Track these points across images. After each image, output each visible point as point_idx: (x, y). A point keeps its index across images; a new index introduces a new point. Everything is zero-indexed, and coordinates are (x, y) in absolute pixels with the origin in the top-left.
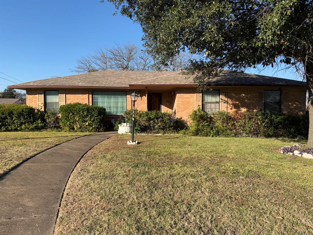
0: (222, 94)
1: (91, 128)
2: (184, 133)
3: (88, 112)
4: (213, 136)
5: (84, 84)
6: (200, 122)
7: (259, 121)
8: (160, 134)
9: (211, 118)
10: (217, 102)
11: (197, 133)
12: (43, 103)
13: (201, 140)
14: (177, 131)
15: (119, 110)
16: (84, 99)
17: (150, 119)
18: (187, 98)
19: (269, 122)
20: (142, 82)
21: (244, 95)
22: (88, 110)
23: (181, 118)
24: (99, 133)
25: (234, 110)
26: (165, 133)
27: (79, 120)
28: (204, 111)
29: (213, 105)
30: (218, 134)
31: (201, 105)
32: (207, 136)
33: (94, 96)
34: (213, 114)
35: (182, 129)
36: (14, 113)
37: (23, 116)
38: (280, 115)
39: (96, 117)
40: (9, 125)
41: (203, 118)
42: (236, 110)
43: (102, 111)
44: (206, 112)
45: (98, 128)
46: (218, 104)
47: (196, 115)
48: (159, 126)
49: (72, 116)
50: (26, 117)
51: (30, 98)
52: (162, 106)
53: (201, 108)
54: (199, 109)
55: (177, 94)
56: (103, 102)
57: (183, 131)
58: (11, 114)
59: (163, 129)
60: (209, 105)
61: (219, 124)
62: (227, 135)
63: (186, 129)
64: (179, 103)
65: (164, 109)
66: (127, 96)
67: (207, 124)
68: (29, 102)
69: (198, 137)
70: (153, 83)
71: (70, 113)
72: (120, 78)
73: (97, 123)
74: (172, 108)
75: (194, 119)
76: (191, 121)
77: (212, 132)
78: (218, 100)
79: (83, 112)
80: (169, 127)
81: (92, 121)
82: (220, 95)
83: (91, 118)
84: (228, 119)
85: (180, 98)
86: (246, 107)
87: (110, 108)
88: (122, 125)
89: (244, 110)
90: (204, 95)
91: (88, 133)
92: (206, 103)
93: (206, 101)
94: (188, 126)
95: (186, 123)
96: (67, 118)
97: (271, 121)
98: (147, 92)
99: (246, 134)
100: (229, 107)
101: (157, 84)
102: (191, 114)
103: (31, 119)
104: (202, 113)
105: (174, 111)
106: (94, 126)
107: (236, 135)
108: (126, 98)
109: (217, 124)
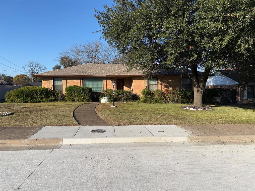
0: (159, 80)
1: (85, 100)
2: (138, 102)
3: (83, 91)
4: (153, 103)
5: (78, 74)
6: (147, 95)
7: (178, 95)
8: (125, 103)
9: (153, 93)
10: (156, 84)
11: (145, 101)
12: (53, 85)
13: (147, 105)
14: (134, 101)
15: (99, 89)
16: (78, 83)
17: (119, 94)
18: (139, 82)
19: (184, 95)
20: (114, 73)
21: (170, 80)
22: (83, 90)
23: (136, 94)
24: (90, 103)
25: (165, 89)
26: (127, 102)
27: (77, 95)
28: (149, 90)
29: (154, 86)
30: (156, 102)
31: (147, 86)
32: (150, 103)
33: (83, 81)
34: (154, 91)
35: (137, 100)
36: (38, 92)
37: (43, 93)
38: (190, 91)
39: (87, 93)
40: (35, 99)
41: (148, 93)
42: (166, 89)
43: (90, 90)
44: (150, 90)
45: (89, 100)
46: (157, 86)
47: (144, 92)
48: (124, 98)
49: (74, 93)
50: (45, 94)
51: (44, 82)
52: (124, 87)
53: (147, 88)
54: (146, 88)
55: (134, 80)
56: (89, 84)
57: (137, 101)
58: (36, 93)
59: (126, 100)
60: (152, 86)
61: (157, 96)
62: (161, 103)
63: (139, 100)
64: (135, 85)
65: (126, 89)
66: (104, 81)
67: (150, 97)
68: (43, 85)
69: (145, 104)
70: (120, 74)
71: (72, 92)
72: (98, 69)
73: (88, 97)
74: (130, 88)
75: (143, 94)
76: (142, 95)
77: (153, 101)
78: (156, 83)
79: (80, 91)
80: (130, 99)
81: (85, 96)
82: (157, 80)
83: (84, 94)
84: (162, 93)
85: (135, 83)
86: (172, 87)
87: (93, 88)
88: (104, 98)
89: (171, 89)
90: (149, 81)
91: (83, 103)
92: (150, 85)
93: (150, 84)
94: (140, 98)
95: (139, 96)
96: (71, 95)
97: (185, 95)
98: (116, 79)
99: (171, 101)
100: (163, 87)
101: (122, 74)
102: (142, 91)
103: (48, 95)
104: (148, 90)
105: (131, 89)
106: (86, 99)
107: (165, 103)
108: (103, 82)
109: (156, 97)
